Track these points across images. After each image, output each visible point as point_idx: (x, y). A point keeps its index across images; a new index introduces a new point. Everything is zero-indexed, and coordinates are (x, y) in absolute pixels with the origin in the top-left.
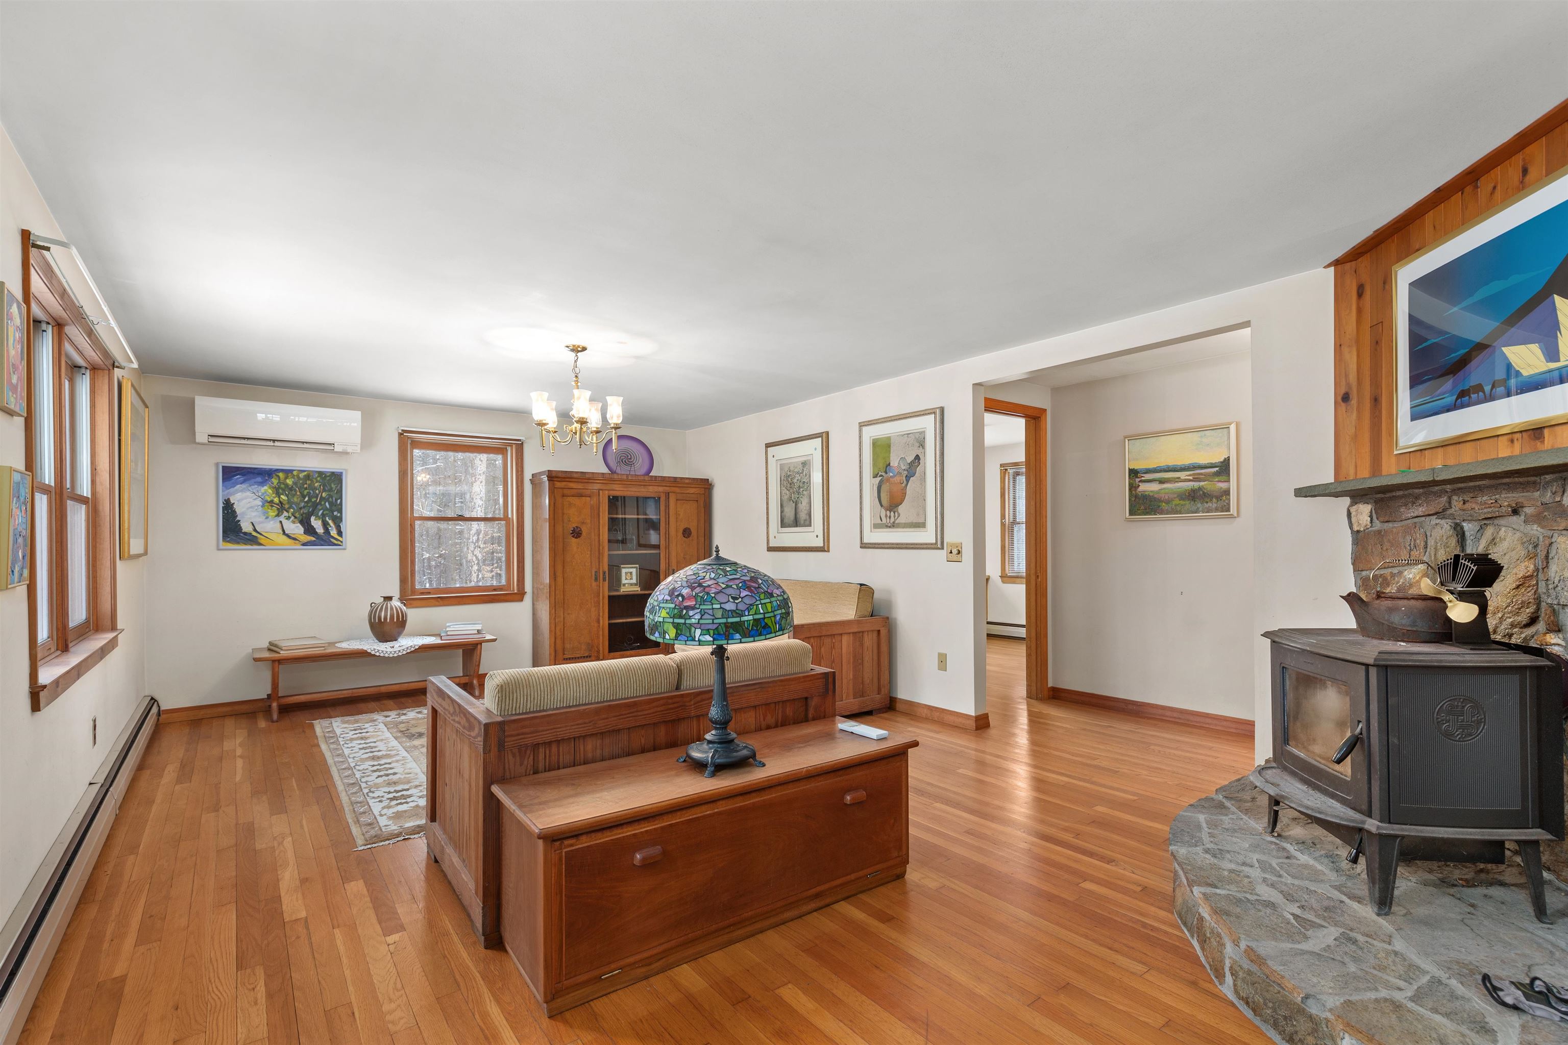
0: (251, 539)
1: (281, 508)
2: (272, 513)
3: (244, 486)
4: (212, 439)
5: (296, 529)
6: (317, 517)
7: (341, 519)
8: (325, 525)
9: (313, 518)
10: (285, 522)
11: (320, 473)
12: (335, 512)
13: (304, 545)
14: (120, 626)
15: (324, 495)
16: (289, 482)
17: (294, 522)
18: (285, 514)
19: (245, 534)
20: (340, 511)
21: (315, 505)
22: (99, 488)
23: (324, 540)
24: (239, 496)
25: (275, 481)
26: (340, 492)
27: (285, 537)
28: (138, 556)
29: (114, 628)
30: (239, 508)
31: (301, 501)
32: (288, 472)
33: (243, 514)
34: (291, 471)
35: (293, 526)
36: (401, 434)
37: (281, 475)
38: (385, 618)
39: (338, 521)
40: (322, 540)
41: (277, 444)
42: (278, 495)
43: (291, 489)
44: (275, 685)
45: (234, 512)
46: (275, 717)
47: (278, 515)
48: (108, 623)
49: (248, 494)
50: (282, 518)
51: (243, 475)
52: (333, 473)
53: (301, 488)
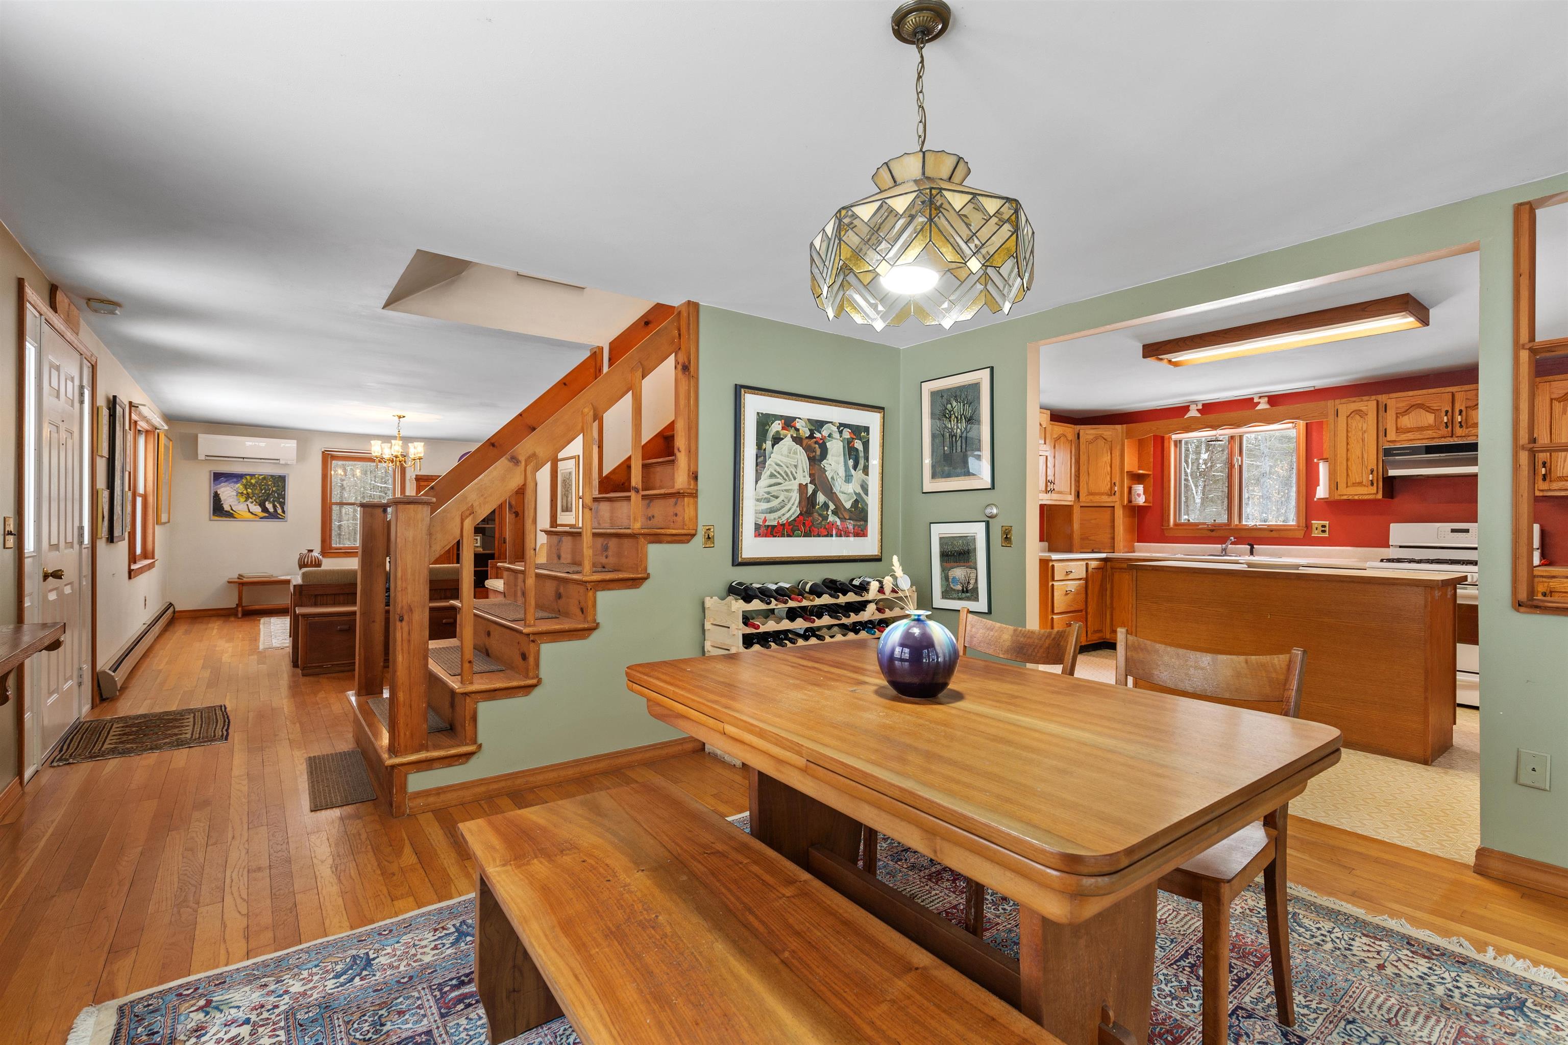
0: (229, 515)
1: (248, 497)
2: (242, 500)
3: (225, 484)
4: (207, 458)
5: (257, 509)
6: (270, 502)
7: (284, 503)
8: (275, 507)
9: (267, 503)
10: (249, 504)
11: (272, 476)
12: (281, 499)
13: (261, 518)
14: (156, 557)
15: (274, 489)
16: (253, 481)
17: (255, 505)
18: (250, 500)
19: (226, 511)
20: (284, 498)
21: (269, 495)
22: (148, 489)
23: (274, 516)
24: (222, 489)
25: (244, 481)
26: (284, 487)
27: (250, 514)
28: (165, 523)
29: (153, 558)
30: (223, 497)
31: (260, 493)
32: (252, 476)
33: (225, 500)
34: (254, 475)
35: (255, 507)
36: (323, 452)
37: (248, 477)
38: (308, 562)
39: (282, 505)
41: (245, 460)
42: (246, 489)
43: (254, 485)
44: (240, 599)
45: (220, 499)
46: (240, 615)
47: (246, 501)
48: (150, 556)
49: (228, 488)
50: (248, 503)
51: (225, 477)
52: (280, 476)
53: (260, 485)
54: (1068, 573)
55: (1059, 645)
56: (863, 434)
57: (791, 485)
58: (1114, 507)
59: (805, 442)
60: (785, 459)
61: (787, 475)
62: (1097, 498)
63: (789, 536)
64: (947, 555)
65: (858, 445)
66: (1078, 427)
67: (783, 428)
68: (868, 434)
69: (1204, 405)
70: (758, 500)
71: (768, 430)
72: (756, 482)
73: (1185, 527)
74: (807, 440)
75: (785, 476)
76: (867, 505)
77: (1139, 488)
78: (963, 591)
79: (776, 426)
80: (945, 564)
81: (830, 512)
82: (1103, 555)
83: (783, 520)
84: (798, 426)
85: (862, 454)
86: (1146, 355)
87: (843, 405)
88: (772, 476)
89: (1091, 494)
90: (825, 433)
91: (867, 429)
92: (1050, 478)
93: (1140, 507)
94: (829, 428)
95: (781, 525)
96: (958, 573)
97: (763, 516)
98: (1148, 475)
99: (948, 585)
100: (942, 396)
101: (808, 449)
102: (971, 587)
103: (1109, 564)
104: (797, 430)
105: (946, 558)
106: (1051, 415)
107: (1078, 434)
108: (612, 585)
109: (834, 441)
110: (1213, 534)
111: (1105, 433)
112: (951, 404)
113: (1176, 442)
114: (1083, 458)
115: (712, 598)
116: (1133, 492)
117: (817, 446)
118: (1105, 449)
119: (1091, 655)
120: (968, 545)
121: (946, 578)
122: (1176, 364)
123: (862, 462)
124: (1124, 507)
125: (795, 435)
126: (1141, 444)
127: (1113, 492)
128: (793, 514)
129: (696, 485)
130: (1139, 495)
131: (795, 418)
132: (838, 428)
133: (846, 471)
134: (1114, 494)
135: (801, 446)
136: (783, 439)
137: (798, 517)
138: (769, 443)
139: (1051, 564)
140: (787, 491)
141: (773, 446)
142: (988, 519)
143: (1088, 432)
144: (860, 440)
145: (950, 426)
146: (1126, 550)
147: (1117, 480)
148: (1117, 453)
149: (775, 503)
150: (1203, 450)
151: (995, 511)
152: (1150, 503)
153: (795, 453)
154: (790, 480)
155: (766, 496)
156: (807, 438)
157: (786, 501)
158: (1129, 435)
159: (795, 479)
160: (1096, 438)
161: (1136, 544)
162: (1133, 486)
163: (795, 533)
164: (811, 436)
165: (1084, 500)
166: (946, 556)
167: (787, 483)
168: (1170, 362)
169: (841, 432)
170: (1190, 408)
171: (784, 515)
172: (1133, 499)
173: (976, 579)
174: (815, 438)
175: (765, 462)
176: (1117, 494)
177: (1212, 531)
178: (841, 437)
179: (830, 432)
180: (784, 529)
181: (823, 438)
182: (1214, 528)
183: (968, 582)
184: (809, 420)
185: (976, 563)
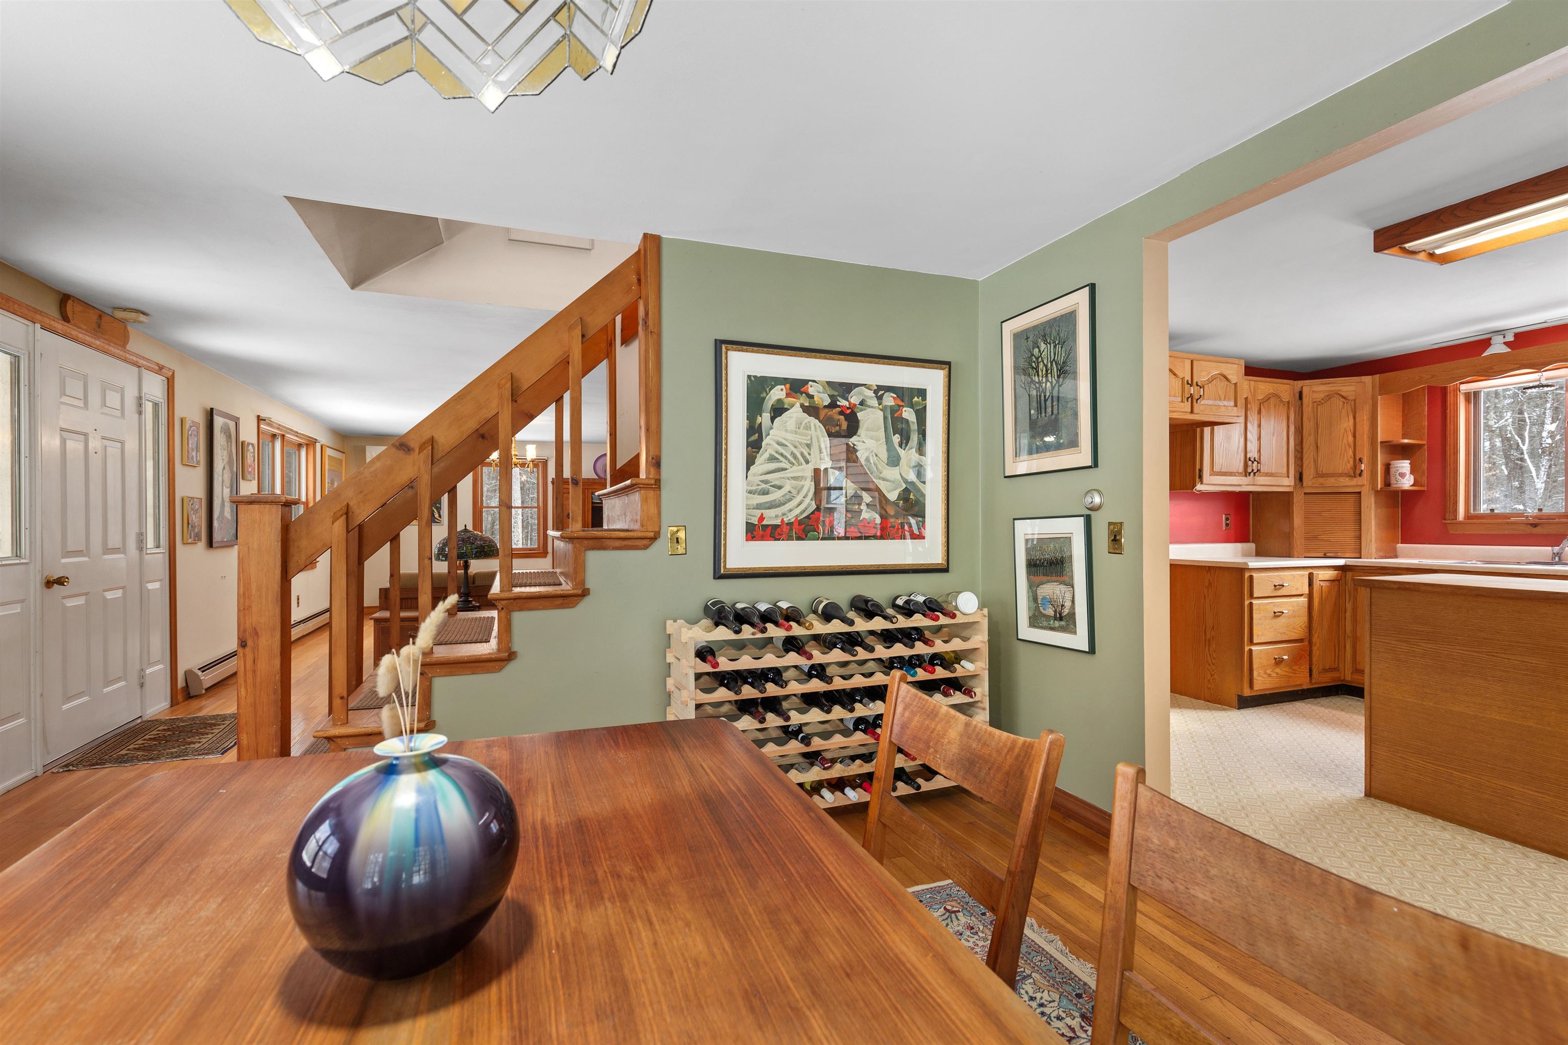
7: (440, 508)
20: (440, 504)
54: (1277, 587)
55: (1022, 772)
56: (916, 399)
57: (803, 470)
58: (1360, 493)
59: (823, 413)
60: (790, 436)
61: (795, 457)
62: (1331, 481)
63: (799, 538)
64: (1035, 565)
65: (908, 414)
66: (1300, 383)
67: (788, 395)
68: (924, 399)
69: (1517, 335)
70: (750, 492)
71: (764, 399)
72: (748, 469)
73: (1484, 521)
74: (826, 410)
75: (792, 460)
76: (923, 496)
77: (1404, 466)
78: (1055, 619)
79: (777, 393)
80: (1032, 577)
81: (863, 507)
82: (1341, 562)
83: (790, 517)
84: (811, 391)
85: (914, 427)
86: (1379, 247)
87: (882, 361)
88: (772, 459)
89: (1319, 475)
90: (854, 399)
91: (922, 393)
92: (1252, 454)
93: (1405, 492)
94: (861, 393)
95: (788, 524)
96: (1050, 589)
97: (758, 513)
98: (1420, 446)
99: (1037, 608)
100: (1028, 338)
101: (827, 423)
102: (1066, 611)
103: (1349, 575)
104: (811, 397)
105: (1033, 569)
106: (1246, 367)
107: (1301, 393)
108: (533, 603)
109: (869, 410)
110: (1537, 530)
111: (1344, 389)
112: (1038, 347)
113: (1467, 396)
114: (1308, 426)
115: (675, 621)
116: (1392, 470)
117: (842, 417)
118: (1344, 412)
119: (1316, 704)
120: (1061, 551)
121: (1034, 598)
122: (1444, 259)
123: (914, 437)
124: (1377, 492)
125: (807, 404)
126: (1407, 401)
127: (1358, 472)
128: (804, 511)
129: (659, 473)
130: (1402, 475)
131: (806, 382)
132: (876, 392)
133: (888, 450)
134: (1360, 475)
135: (817, 417)
136: (787, 410)
137: (813, 513)
138: (765, 418)
139: (1247, 575)
140: (794, 478)
141: (773, 420)
142: (1088, 512)
143: (1315, 389)
144: (912, 406)
145: (1037, 380)
146: (1381, 554)
147: (1365, 454)
148: (1364, 417)
149: (776, 495)
150: (1548, 420)
151: (1097, 500)
152: (1421, 486)
153: (808, 427)
154: (800, 464)
155: (764, 486)
156: (825, 407)
157: (793, 491)
158: (1384, 389)
159: (807, 462)
160: (1329, 397)
161: (1399, 545)
162: (1392, 462)
163: (809, 535)
164: (833, 405)
165: (1310, 484)
166: (1033, 566)
167: (795, 468)
168: (1432, 256)
169: (880, 398)
170: (1492, 342)
171: (791, 510)
172: (1393, 481)
173: (1073, 602)
174: (839, 406)
175: (761, 439)
176: (1365, 474)
177: (1535, 525)
178: (879, 404)
179: (861, 398)
180: (791, 530)
181: (852, 407)
182: (1537, 521)
183: (1063, 606)
184: (829, 383)
185: (1072, 577)
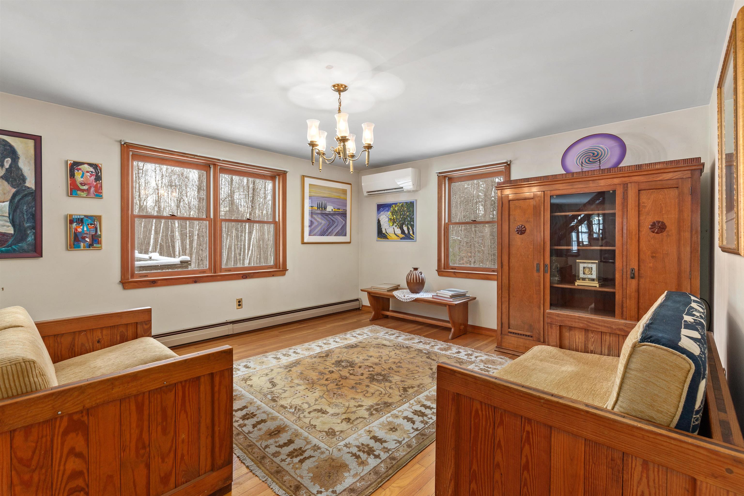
0: (385, 237)
1: (394, 222)
2: (391, 224)
3: (383, 213)
4: (368, 194)
5: (398, 231)
6: (406, 225)
7: (413, 225)
8: (408, 229)
9: (404, 226)
10: (395, 228)
11: (406, 203)
12: (411, 221)
13: (401, 239)
15: (408, 213)
16: (396, 209)
17: (398, 228)
18: (395, 224)
19: (383, 234)
21: (405, 219)
24: (381, 217)
25: (392, 209)
26: (413, 211)
27: (395, 236)
30: (382, 222)
31: (400, 218)
32: (396, 204)
33: (383, 225)
34: (397, 203)
37: (394, 206)
39: (412, 226)
40: (408, 237)
42: (393, 215)
43: (397, 212)
45: (381, 224)
46: (371, 318)
49: (384, 216)
50: (394, 226)
51: (383, 207)
52: (411, 202)
53: (400, 211)
